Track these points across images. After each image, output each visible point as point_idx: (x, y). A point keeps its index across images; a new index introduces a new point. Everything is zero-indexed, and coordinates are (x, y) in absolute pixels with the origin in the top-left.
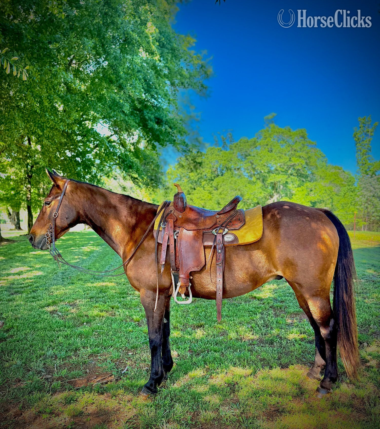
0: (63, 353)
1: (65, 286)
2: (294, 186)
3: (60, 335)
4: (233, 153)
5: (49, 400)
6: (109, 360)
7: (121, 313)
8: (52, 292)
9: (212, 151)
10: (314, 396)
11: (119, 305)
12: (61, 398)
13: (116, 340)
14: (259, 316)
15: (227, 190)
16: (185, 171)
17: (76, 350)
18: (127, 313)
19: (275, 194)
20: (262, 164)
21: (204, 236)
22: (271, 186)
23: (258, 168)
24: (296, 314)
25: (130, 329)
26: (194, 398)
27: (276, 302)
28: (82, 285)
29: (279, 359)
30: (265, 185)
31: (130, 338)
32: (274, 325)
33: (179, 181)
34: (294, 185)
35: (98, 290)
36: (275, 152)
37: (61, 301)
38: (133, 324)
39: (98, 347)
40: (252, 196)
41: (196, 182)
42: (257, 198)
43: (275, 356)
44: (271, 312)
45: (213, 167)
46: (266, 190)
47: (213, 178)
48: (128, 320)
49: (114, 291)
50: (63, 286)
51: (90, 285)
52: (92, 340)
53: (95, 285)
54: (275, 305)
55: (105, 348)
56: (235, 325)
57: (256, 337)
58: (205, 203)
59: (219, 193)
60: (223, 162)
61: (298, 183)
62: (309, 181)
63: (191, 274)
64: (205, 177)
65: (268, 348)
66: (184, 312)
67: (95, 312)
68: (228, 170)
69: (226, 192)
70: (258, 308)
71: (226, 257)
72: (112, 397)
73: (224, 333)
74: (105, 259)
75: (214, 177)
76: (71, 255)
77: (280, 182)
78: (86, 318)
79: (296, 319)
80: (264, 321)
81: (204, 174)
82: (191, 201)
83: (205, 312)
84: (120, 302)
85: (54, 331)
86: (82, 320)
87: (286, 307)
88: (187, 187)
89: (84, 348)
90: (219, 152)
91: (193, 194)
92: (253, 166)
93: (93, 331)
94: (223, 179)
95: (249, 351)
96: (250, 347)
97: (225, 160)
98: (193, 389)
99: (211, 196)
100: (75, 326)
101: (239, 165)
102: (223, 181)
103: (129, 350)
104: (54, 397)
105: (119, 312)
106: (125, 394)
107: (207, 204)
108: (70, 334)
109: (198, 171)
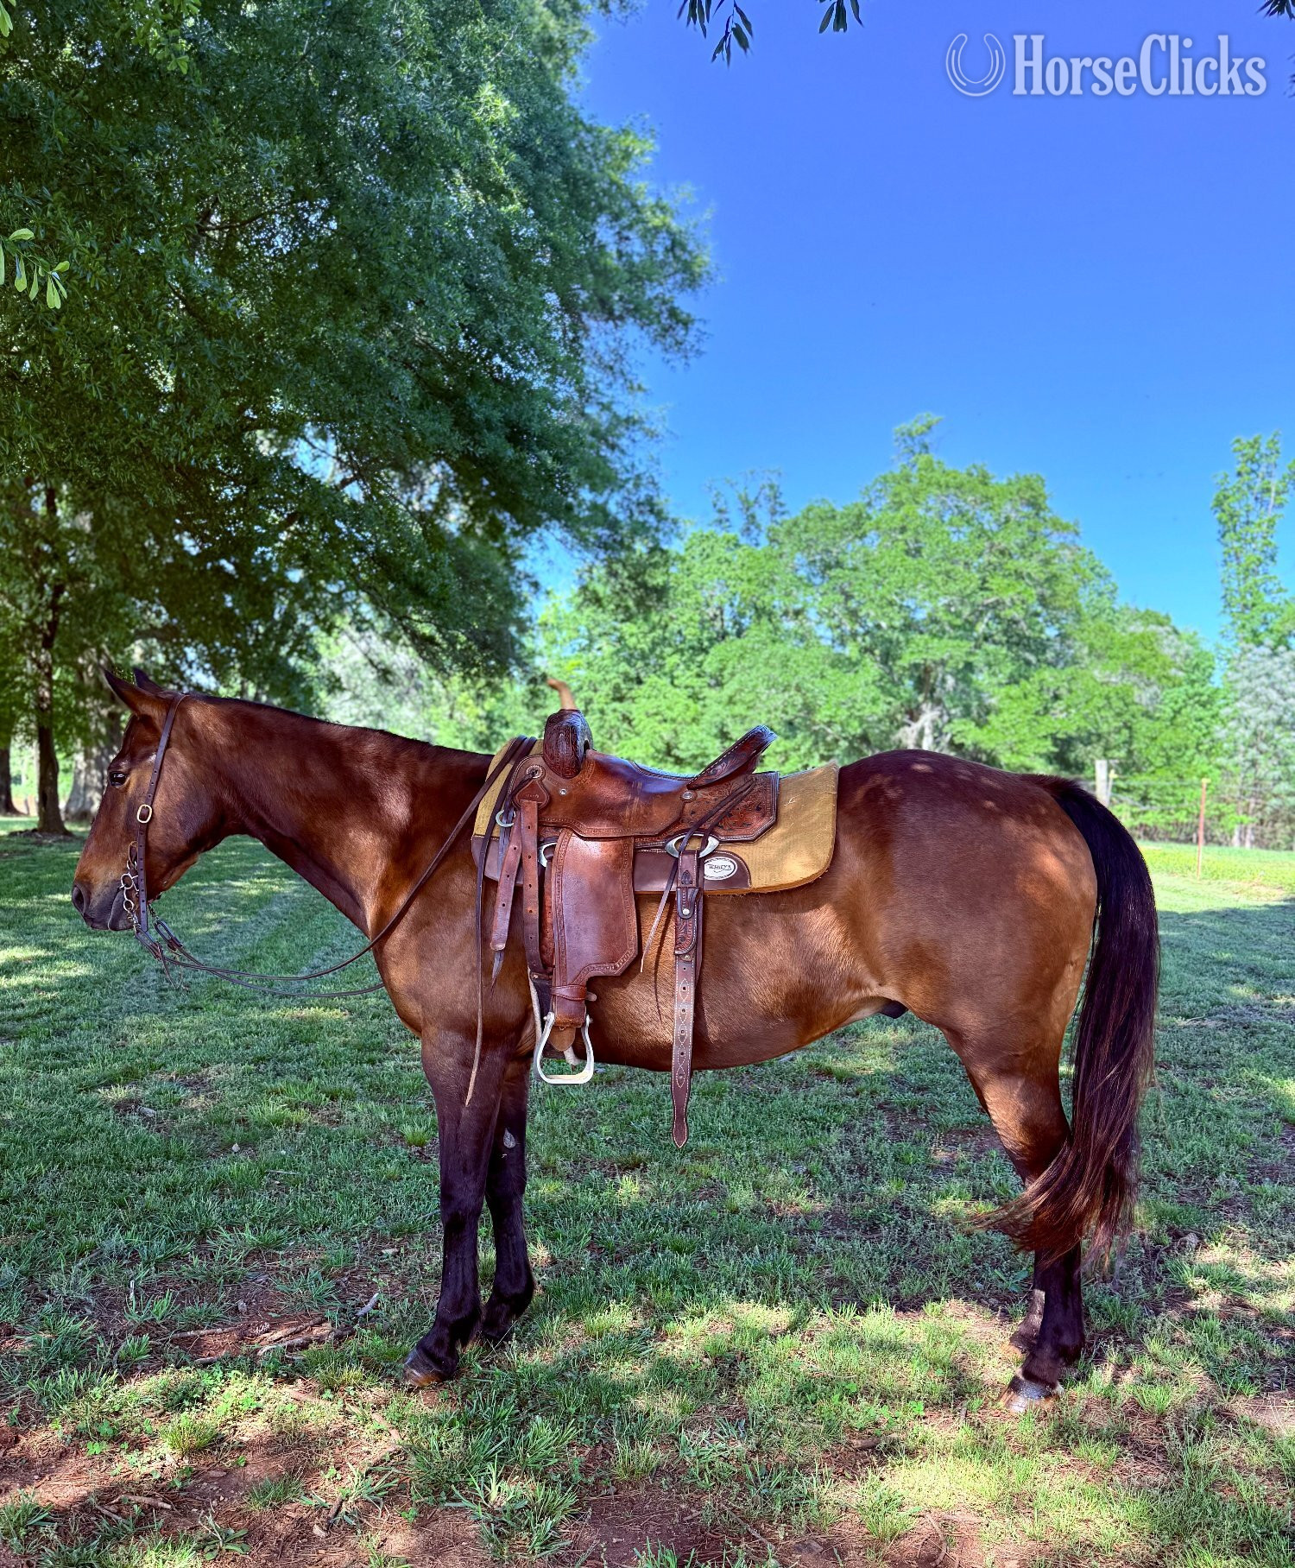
0: (159, 1244)
1: (168, 1016)
2: (995, 680)
3: (149, 1182)
4: (781, 556)
5: (111, 1398)
6: (314, 1272)
7: (362, 1113)
8: (125, 1037)
9: (705, 545)
10: (1001, 1403)
11: (356, 1086)
12: (150, 1392)
13: (341, 1204)
14: (836, 1136)
15: (755, 687)
16: (606, 618)
17: (203, 1235)
18: (383, 1116)
19: (926, 707)
20: (882, 597)
21: (640, 858)
22: (911, 677)
23: (870, 612)
24: (965, 1133)
25: (391, 1168)
26: (598, 1401)
27: (901, 1091)
28: (228, 1014)
29: (893, 1280)
30: (891, 672)
31: (391, 1200)
32: (887, 1169)
33: (583, 649)
34: (994, 674)
35: (282, 1035)
36: (930, 556)
37: (153, 1068)
38: (402, 1152)
39: (280, 1228)
40: (843, 714)
41: (644, 657)
42: (861, 720)
43: (880, 1269)
44: (881, 1123)
45: (708, 605)
46: (895, 690)
47: (706, 644)
48: (385, 1138)
49: (340, 1040)
50: (163, 1018)
51: (255, 1015)
52: (260, 1204)
53: (273, 1015)
54: (897, 1097)
55: (302, 1232)
56: (754, 1164)
57: (821, 1205)
58: (675, 732)
59: (725, 699)
60: (745, 586)
61: (1009, 668)
62: (1049, 664)
63: (593, 984)
64: (678, 638)
65: (857, 1244)
66: (580, 1115)
67: (273, 1108)
68: (759, 617)
69: (751, 696)
70: (836, 1108)
71: (709, 931)
72: (322, 1393)
73: (714, 1191)
74: (311, 925)
75: (710, 640)
76: (193, 907)
77: (943, 663)
78: (239, 1129)
79: (966, 1150)
80: (852, 1152)
81: (673, 627)
82: (625, 725)
83: (652, 1116)
84: (359, 1078)
85: (129, 1169)
86: (225, 1134)
87: (934, 1108)
88: (613, 675)
89: (229, 1229)
90: (729, 549)
91: (633, 699)
92: (852, 604)
93: (262, 1173)
94: (742, 647)
95: (791, 1250)
96: (798, 1239)
97: (749, 581)
98: (595, 1372)
99: (699, 706)
100: (201, 1155)
101: (801, 598)
102: (742, 657)
103: (384, 1240)
104: (127, 1388)
105: (354, 1110)
106: (366, 1384)
107: (683, 736)
108: (184, 1183)
109: (655, 618)
